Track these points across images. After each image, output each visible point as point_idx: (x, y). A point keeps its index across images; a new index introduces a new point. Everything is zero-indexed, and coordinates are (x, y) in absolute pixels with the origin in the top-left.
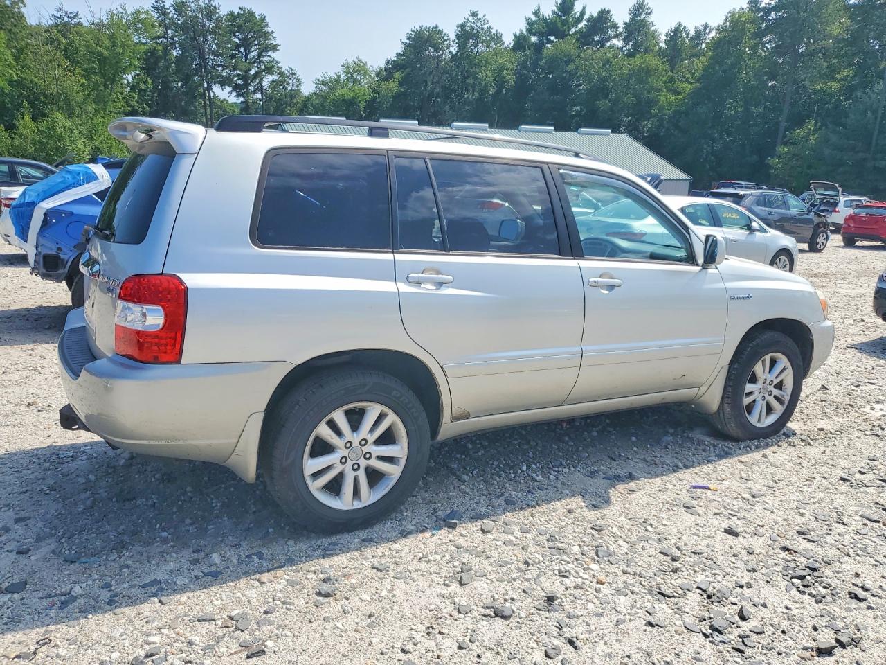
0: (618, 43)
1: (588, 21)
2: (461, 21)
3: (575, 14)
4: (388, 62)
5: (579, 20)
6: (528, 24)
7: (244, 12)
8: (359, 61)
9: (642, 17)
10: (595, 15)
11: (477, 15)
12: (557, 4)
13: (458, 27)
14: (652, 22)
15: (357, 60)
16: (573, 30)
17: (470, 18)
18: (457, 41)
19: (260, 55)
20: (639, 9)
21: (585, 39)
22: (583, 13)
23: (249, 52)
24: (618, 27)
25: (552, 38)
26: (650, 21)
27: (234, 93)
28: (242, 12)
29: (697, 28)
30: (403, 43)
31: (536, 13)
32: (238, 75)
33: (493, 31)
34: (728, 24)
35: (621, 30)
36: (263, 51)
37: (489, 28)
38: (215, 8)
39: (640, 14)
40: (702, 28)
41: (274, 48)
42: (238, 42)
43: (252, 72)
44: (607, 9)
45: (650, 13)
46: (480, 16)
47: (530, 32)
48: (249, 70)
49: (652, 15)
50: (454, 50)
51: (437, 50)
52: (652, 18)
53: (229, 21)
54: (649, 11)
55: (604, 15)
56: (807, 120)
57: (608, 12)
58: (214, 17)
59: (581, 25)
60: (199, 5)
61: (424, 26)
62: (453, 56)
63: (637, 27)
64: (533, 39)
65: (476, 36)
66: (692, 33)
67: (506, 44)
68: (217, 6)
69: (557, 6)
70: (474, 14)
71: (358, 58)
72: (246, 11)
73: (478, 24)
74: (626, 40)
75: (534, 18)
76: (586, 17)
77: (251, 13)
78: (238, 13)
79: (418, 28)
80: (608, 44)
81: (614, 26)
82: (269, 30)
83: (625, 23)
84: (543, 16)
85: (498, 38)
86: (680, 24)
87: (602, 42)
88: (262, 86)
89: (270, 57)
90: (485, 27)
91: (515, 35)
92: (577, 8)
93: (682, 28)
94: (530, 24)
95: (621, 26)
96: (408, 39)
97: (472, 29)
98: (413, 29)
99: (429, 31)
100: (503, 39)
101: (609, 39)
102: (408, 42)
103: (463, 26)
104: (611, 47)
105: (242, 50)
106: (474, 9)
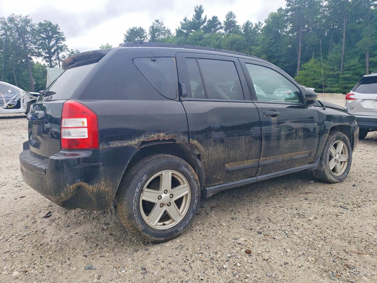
0: (222, 31)
1: (208, 22)
2: (151, 25)
3: (202, 19)
5: (204, 22)
6: (182, 25)
7: (47, 22)
8: (108, 45)
9: (232, 19)
10: (211, 19)
11: (158, 21)
12: (194, 15)
13: (150, 27)
14: (236, 21)
15: (107, 45)
16: (202, 26)
17: (155, 23)
18: (150, 33)
19: (56, 43)
20: (230, 15)
21: (207, 29)
22: (205, 19)
23: (51, 41)
24: (222, 24)
25: (193, 30)
26: (235, 20)
27: (44, 61)
28: (46, 23)
29: (256, 24)
30: (125, 35)
31: (185, 20)
32: (46, 52)
33: (166, 29)
34: (270, 18)
35: (223, 25)
36: (58, 41)
37: (164, 27)
38: (29, 20)
39: (231, 18)
40: (258, 24)
41: (64, 39)
42: (45, 36)
43: (52, 51)
44: (216, 16)
45: (235, 17)
46: (160, 22)
47: (183, 28)
48: (51, 49)
49: (236, 18)
50: (149, 37)
51: (141, 38)
53: (39, 27)
54: (235, 16)
55: (215, 18)
56: (310, 59)
57: (217, 17)
58: (29, 24)
59: (205, 24)
60: (21, 19)
61: (134, 27)
62: (149, 40)
63: (230, 24)
64: (185, 31)
65: (159, 31)
66: (254, 26)
67: (172, 34)
68: (30, 19)
69: (194, 17)
70: (157, 21)
71: (107, 44)
72: (48, 22)
73: (159, 25)
74: (226, 30)
75: (184, 22)
76: (207, 20)
77: (51, 24)
78: (44, 23)
79: (132, 28)
80: (218, 31)
81: (220, 23)
82: (61, 31)
83: (225, 22)
84: (188, 20)
85: (168, 32)
86: (248, 22)
87: (215, 31)
88: (59, 57)
89: (61, 43)
90: (162, 26)
91: (176, 30)
92: (203, 16)
93: (249, 23)
94: (183, 25)
95: (222, 23)
96: (127, 33)
97: (157, 27)
99: (136, 29)
100: (171, 32)
101: (218, 29)
102: (128, 34)
103: (153, 27)
104: (219, 33)
105: (47, 40)
106: (157, 19)
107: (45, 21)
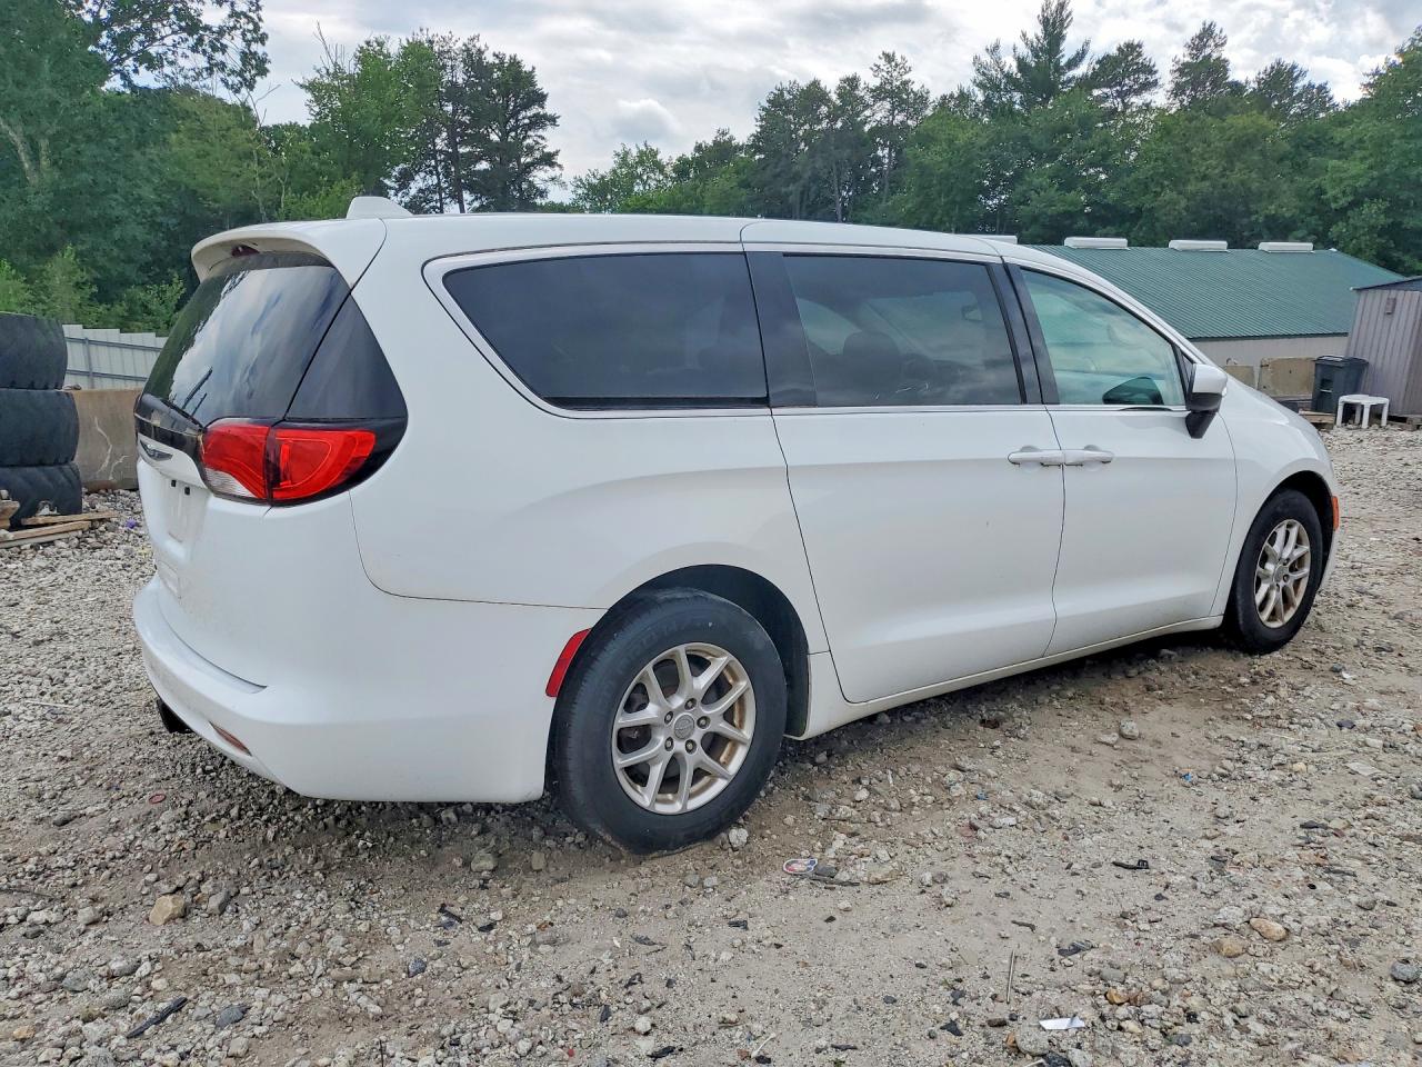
1: (1095, 62)
4: (698, 148)
5: (1074, 63)
8: (648, 148)
9: (1209, 50)
10: (1114, 53)
11: (892, 59)
12: (1024, 35)
13: (845, 79)
15: (643, 148)
17: (882, 63)
19: (526, 136)
20: (1204, 38)
22: (1082, 52)
26: (1223, 57)
28: (497, 62)
30: (759, 108)
31: (992, 50)
33: (916, 87)
36: (532, 128)
37: (909, 81)
38: (481, 51)
39: (1206, 47)
44: (1136, 43)
45: (1222, 44)
46: (898, 59)
49: (1225, 48)
52: (1225, 53)
54: (1221, 40)
55: (1130, 51)
57: (1140, 46)
59: (1080, 69)
70: (889, 58)
71: (645, 144)
72: (506, 60)
73: (895, 74)
75: (988, 59)
76: (1088, 57)
77: (515, 63)
79: (786, 85)
81: (1150, 70)
83: (1176, 62)
85: (922, 99)
89: (543, 138)
90: (904, 78)
98: (779, 86)
102: (770, 107)
104: (1143, 108)
106: (889, 51)
107: (494, 55)
